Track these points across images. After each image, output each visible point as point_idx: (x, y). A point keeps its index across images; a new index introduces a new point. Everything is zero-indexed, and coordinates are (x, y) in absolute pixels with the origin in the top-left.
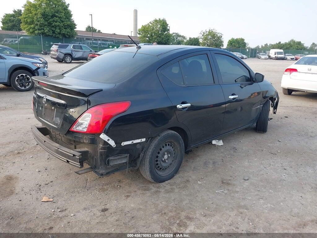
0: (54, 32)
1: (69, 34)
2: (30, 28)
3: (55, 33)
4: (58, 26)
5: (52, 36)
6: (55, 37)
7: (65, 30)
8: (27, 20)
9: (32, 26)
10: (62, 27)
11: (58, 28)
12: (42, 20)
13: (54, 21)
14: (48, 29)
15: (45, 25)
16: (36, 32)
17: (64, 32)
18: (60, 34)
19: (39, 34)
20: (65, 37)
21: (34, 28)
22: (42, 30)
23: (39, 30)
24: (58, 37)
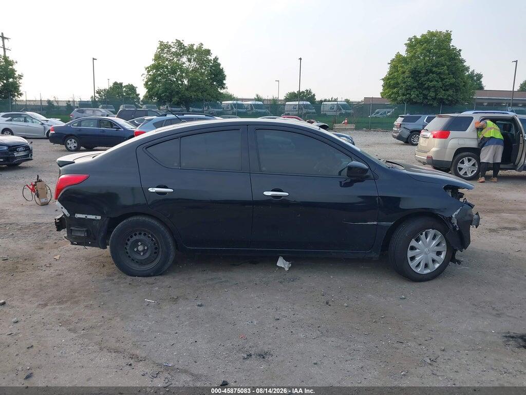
0: (425, 97)
1: (450, 98)
2: (393, 93)
3: (427, 98)
4: (433, 87)
5: (422, 103)
6: (426, 105)
7: (444, 92)
8: (390, 82)
9: (395, 90)
10: (441, 87)
11: (433, 89)
12: (410, 81)
13: (428, 80)
14: (417, 92)
15: (414, 87)
16: (399, 98)
17: (441, 97)
18: (434, 99)
19: (402, 101)
20: (444, 104)
21: (397, 93)
22: (408, 95)
23: (403, 95)
24: (432, 105)
